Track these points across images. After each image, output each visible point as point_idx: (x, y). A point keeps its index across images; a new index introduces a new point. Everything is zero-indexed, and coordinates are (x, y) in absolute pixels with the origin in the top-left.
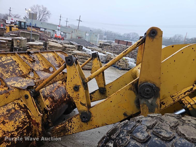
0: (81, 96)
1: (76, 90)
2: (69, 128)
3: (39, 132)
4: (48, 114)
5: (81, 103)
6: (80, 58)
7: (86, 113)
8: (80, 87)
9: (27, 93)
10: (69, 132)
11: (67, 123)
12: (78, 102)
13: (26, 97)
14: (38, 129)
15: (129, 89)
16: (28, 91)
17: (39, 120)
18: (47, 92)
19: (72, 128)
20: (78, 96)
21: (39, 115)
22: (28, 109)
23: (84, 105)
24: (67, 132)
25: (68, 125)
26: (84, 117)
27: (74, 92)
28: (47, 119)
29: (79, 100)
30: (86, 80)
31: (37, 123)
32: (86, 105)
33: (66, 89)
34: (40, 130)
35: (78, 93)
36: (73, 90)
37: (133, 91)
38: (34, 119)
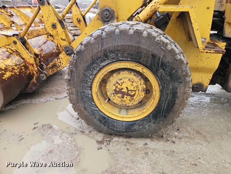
0: (59, 33)
1: (54, 28)
2: (59, 64)
3: (36, 72)
4: (39, 57)
5: (62, 39)
6: (70, 23)
7: (68, 47)
8: (56, 24)
9: (15, 39)
10: (60, 67)
11: (56, 60)
12: (59, 38)
13: (15, 43)
14: (34, 69)
15: (97, 20)
16: (15, 37)
17: (32, 61)
18: (34, 43)
19: (61, 64)
20: (58, 33)
21: (31, 57)
22: (20, 53)
23: (64, 40)
24: (58, 67)
25: (57, 61)
26: (67, 51)
27: (53, 30)
28: (40, 62)
29: (59, 36)
30: (60, 17)
31: (31, 64)
32: (66, 40)
33: (46, 28)
34: (36, 69)
35: (56, 30)
36: (52, 28)
37: (100, 20)
38: (28, 60)
